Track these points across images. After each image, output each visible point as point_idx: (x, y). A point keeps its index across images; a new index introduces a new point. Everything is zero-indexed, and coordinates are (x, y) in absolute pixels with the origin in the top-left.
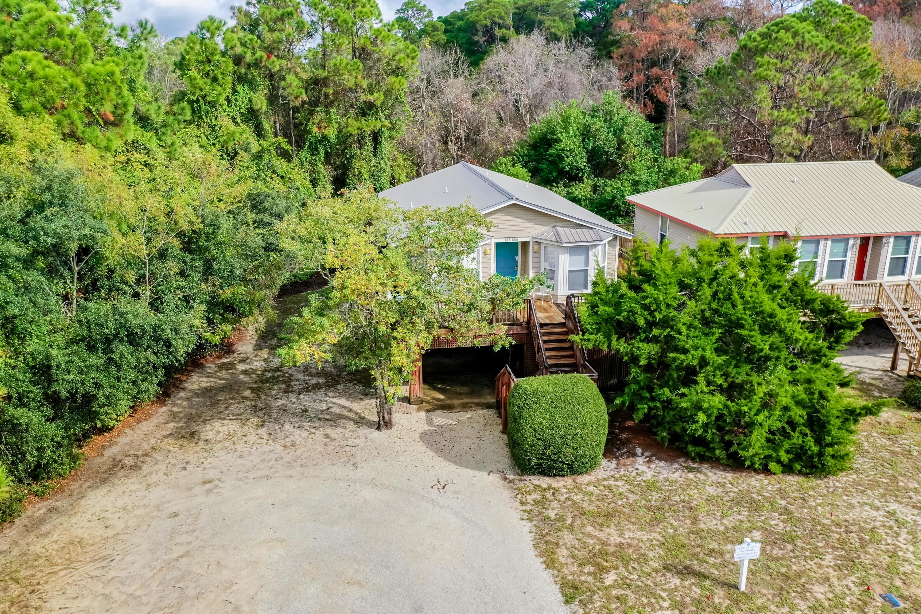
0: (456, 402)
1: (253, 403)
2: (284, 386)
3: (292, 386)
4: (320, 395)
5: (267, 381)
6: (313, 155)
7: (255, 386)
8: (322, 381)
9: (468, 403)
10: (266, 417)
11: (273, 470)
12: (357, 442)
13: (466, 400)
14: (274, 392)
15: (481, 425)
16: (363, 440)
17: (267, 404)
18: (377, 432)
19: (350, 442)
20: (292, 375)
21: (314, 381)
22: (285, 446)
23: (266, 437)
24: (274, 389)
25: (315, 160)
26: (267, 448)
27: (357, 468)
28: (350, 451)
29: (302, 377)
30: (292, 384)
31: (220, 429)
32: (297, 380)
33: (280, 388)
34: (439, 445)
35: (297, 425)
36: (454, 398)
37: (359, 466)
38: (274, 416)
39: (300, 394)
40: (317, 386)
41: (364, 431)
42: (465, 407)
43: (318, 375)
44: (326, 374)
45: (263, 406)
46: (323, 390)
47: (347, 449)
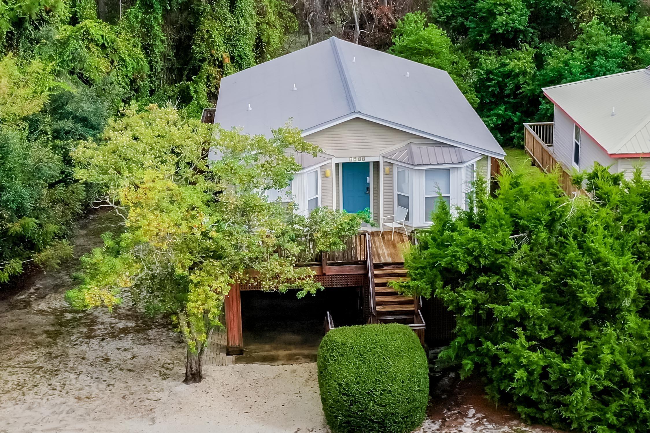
0: (282, 353)
1: (48, 350)
2: (85, 330)
3: (95, 331)
4: (127, 342)
5: (67, 323)
6: (146, 13)
7: (52, 329)
8: (131, 324)
9: (295, 355)
10: (61, 366)
11: (63, 423)
12: (159, 395)
13: (294, 351)
14: (73, 338)
15: (303, 380)
16: (167, 393)
17: (64, 351)
18: (184, 385)
19: (151, 396)
20: (97, 317)
21: (121, 325)
22: (79, 398)
23: (59, 388)
24: (73, 334)
25: (149, 20)
26: (59, 400)
27: (154, 422)
28: (149, 405)
29: (109, 320)
30: (96, 327)
31: (9, 378)
32: (103, 323)
33: (81, 333)
34: (249, 400)
35: (95, 376)
36: (281, 348)
37: (157, 421)
38: (71, 364)
39: (103, 340)
40: (125, 331)
41: (170, 384)
42: (291, 359)
43: (128, 317)
44: (137, 317)
45: (59, 353)
46: (130, 336)
47: (147, 402)
